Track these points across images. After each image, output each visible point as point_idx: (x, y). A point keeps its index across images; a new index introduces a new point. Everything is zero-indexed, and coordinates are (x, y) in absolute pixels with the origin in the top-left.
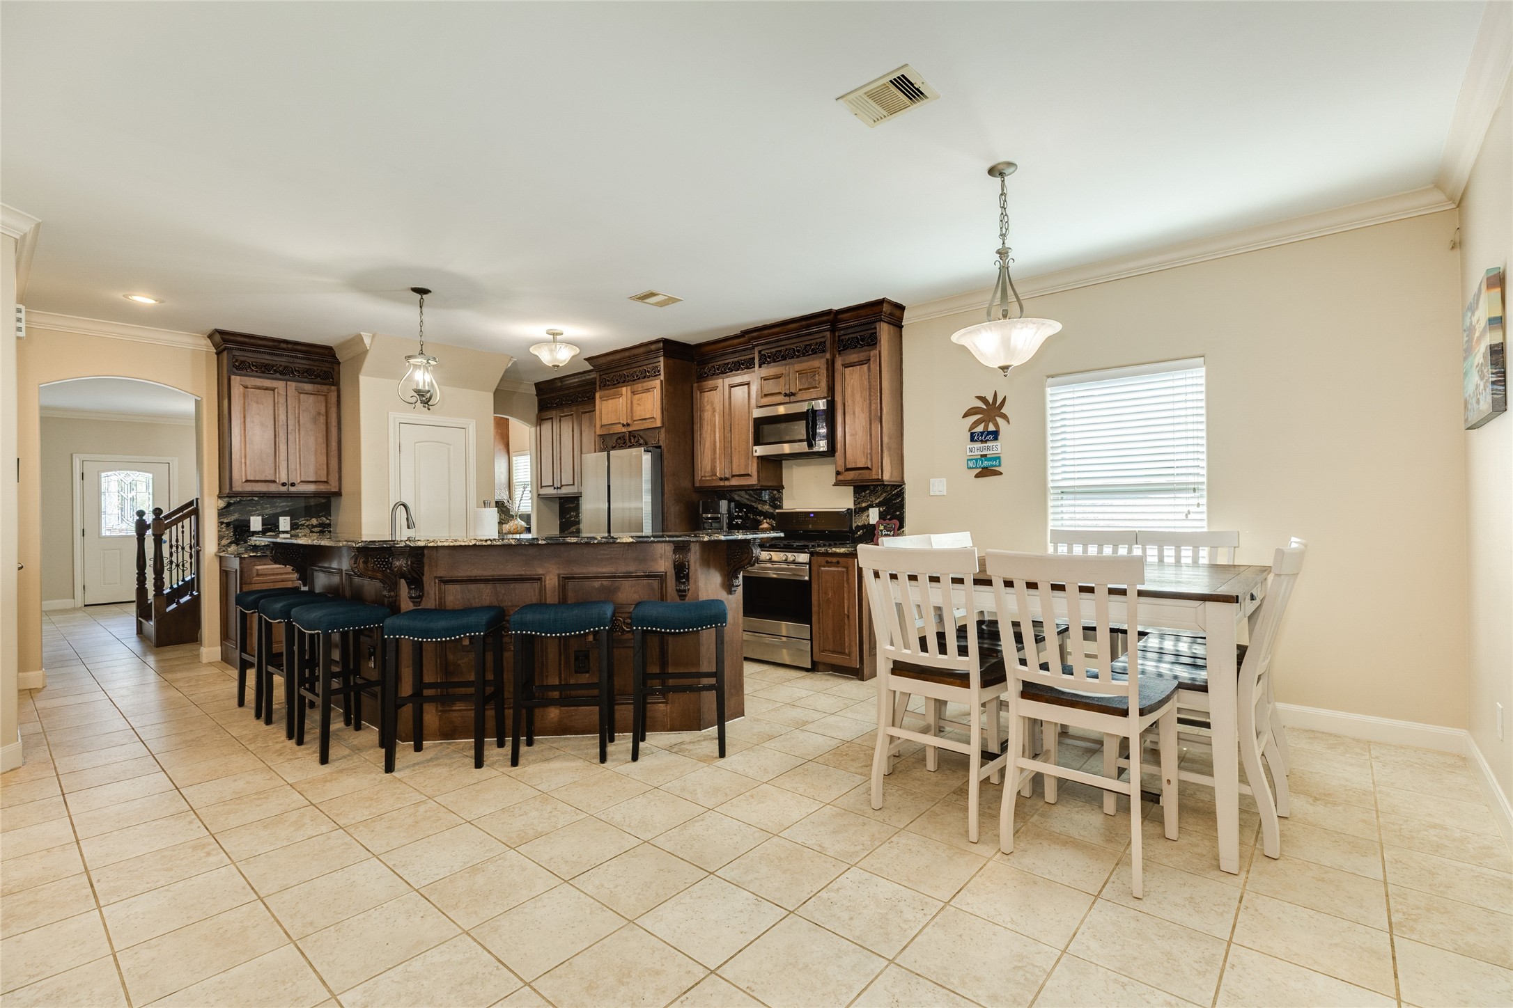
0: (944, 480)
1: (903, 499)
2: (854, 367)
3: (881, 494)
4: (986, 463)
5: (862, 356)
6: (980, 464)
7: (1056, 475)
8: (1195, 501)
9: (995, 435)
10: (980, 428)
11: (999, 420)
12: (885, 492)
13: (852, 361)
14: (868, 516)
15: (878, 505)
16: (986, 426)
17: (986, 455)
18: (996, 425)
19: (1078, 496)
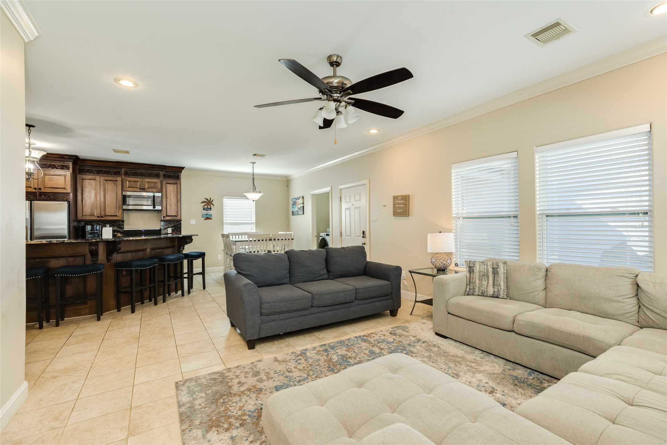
0: (195, 220)
1: (181, 225)
2: (171, 185)
3: (173, 224)
4: (208, 216)
5: (174, 182)
6: (206, 216)
7: (225, 220)
8: (253, 226)
9: (211, 209)
10: (206, 207)
11: (211, 205)
12: (174, 223)
13: (170, 182)
14: (167, 230)
15: (171, 227)
16: (208, 206)
17: (207, 214)
18: (211, 206)
19: (230, 225)
